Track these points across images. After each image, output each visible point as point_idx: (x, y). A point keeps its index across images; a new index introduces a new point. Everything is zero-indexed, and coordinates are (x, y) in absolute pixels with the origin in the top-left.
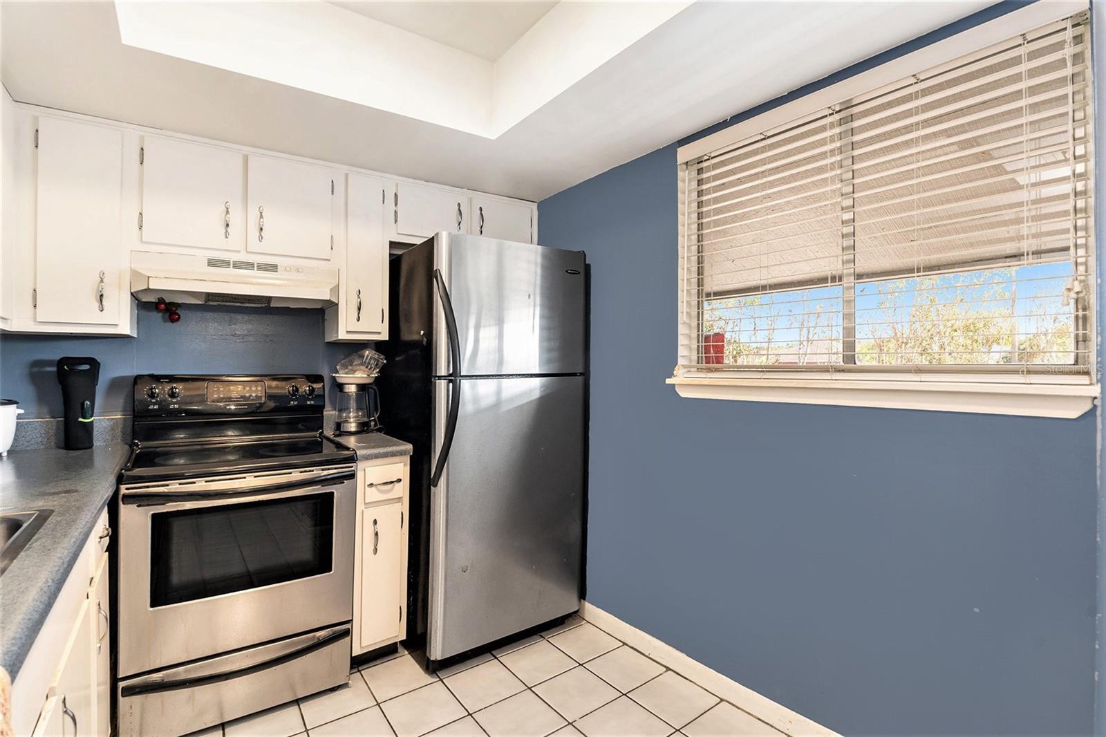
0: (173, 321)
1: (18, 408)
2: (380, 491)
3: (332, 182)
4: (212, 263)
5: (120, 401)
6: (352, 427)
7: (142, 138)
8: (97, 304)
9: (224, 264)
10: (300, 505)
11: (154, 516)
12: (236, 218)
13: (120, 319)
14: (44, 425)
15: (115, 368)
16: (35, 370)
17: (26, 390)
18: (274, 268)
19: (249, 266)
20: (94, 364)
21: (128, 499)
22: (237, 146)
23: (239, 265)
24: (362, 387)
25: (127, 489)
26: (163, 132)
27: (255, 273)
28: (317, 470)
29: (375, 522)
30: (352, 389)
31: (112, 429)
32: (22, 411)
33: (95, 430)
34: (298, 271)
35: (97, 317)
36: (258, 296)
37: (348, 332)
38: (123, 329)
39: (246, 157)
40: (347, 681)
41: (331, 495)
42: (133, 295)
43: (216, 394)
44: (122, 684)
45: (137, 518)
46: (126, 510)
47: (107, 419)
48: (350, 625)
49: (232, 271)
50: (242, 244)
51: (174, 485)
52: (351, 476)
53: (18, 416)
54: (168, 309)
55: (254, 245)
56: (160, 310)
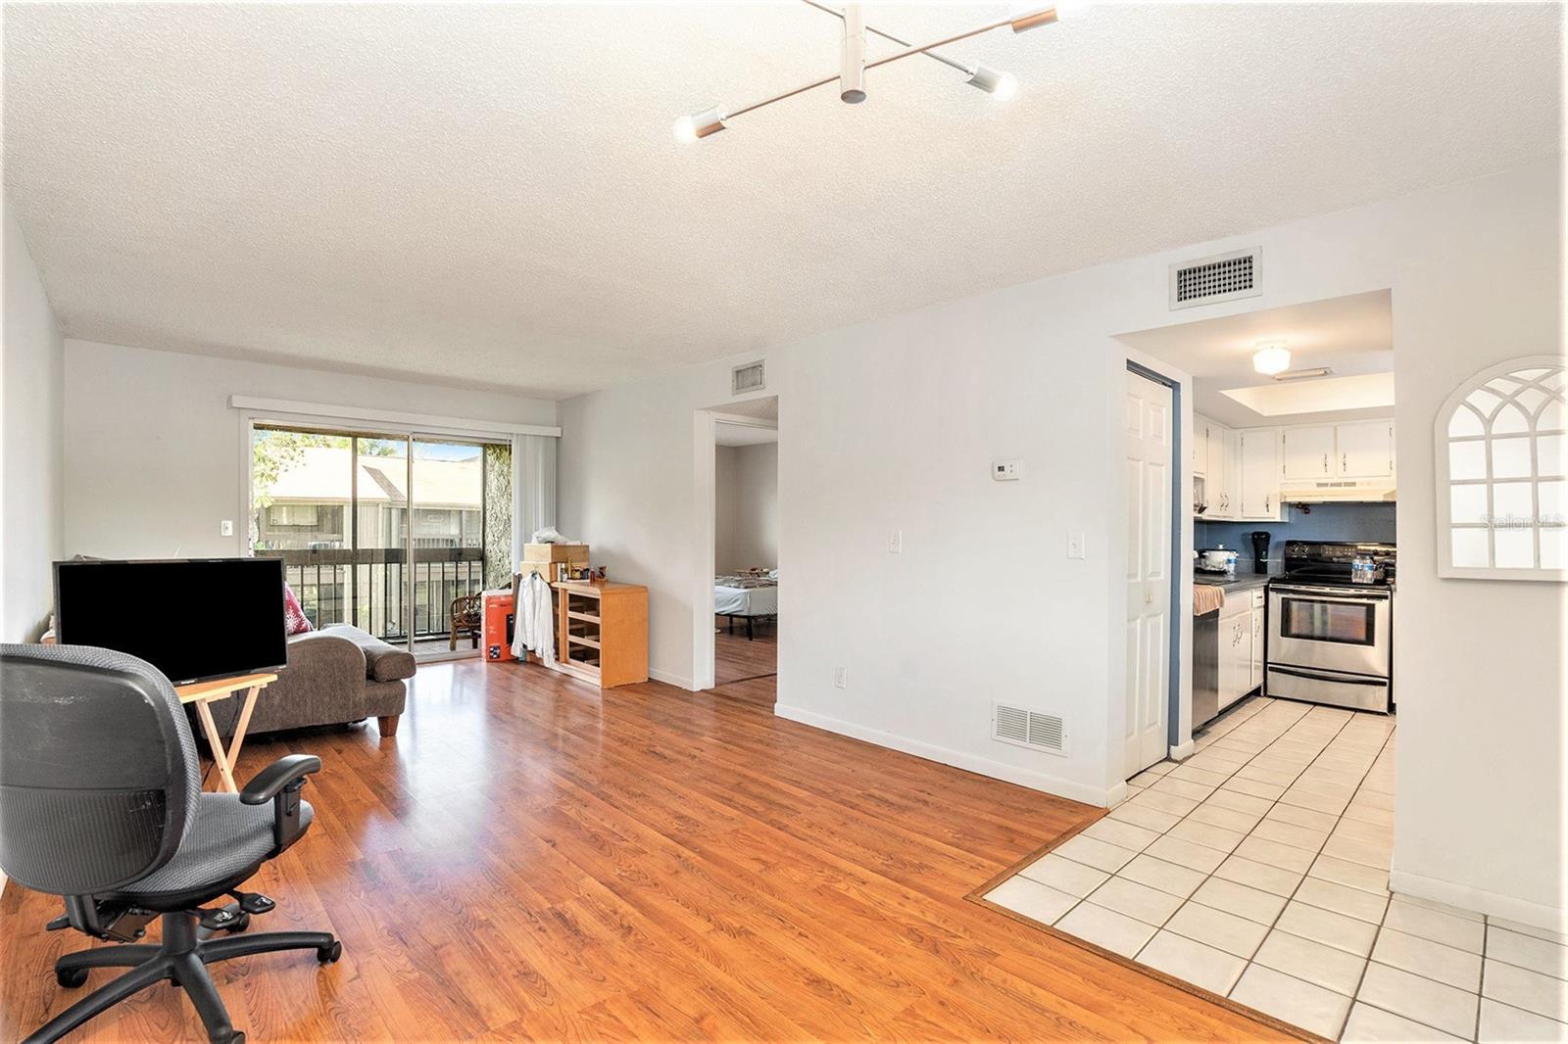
0: (1306, 513)
1: (1237, 553)
3: (1390, 429)
4: (1319, 485)
5: (1281, 553)
7: (1284, 430)
8: (1266, 508)
9: (1325, 485)
11: (1283, 599)
12: (1329, 461)
13: (1275, 514)
14: (1248, 562)
15: (1279, 537)
16: (1245, 538)
17: (1239, 545)
18: (1354, 484)
19: (1339, 485)
20: (1268, 535)
21: (1273, 589)
22: (1328, 424)
23: (1332, 485)
25: (1274, 586)
26: (1295, 426)
27: (1343, 488)
31: (1277, 566)
32: (1238, 555)
33: (1269, 566)
35: (1267, 515)
38: (1278, 519)
39: (1335, 428)
40: (1386, 711)
41: (1374, 605)
42: (1282, 503)
43: (1328, 551)
44: (1269, 665)
45: (1276, 599)
46: (1272, 594)
47: (1275, 562)
48: (1386, 680)
49: (1329, 488)
50: (1335, 474)
51: (1291, 587)
52: (1386, 597)
53: (1238, 557)
54: (1303, 508)
55: (1342, 473)
56: (1300, 508)
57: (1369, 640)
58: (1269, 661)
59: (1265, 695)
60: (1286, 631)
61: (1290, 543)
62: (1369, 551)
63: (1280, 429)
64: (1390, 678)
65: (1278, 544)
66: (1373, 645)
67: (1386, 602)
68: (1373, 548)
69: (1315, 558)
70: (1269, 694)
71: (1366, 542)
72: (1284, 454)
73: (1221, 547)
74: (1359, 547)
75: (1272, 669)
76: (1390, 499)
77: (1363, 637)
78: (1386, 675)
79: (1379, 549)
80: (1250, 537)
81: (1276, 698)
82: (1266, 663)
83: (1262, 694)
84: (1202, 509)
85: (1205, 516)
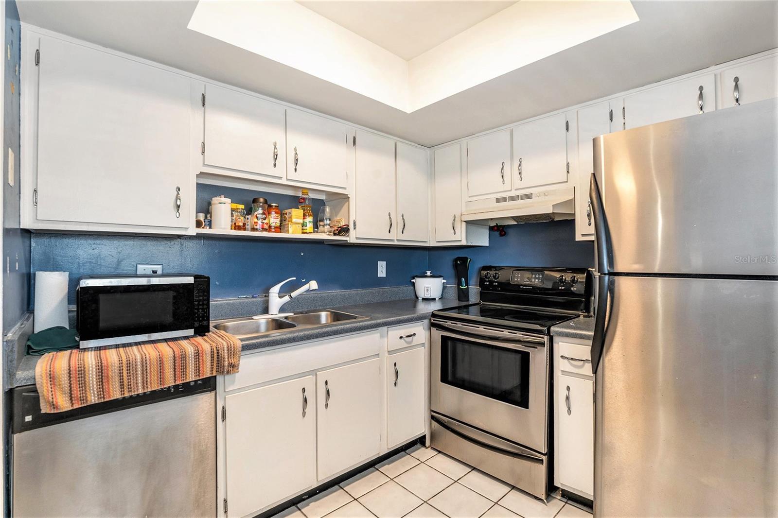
0: (501, 235)
1: (443, 279)
2: (571, 364)
3: (567, 122)
4: (499, 200)
7: (467, 143)
8: (453, 231)
9: (504, 200)
10: (512, 356)
11: (442, 336)
12: (507, 170)
13: (463, 237)
18: (530, 196)
19: (517, 198)
21: (434, 325)
22: (505, 127)
23: (511, 199)
25: (433, 320)
26: (476, 135)
27: (520, 201)
28: (520, 334)
29: (569, 388)
32: (445, 281)
34: (545, 195)
35: (454, 238)
36: (527, 216)
37: (583, 235)
39: (511, 132)
40: (543, 495)
41: (528, 354)
42: (467, 222)
43: (516, 279)
44: (432, 413)
45: (436, 336)
46: (433, 330)
48: (545, 458)
49: (507, 203)
50: (513, 185)
51: (449, 323)
52: (544, 345)
53: (444, 283)
54: (499, 230)
55: (518, 184)
56: (496, 230)
58: (431, 409)
59: (431, 446)
60: (444, 379)
61: (484, 268)
63: (464, 142)
65: (476, 269)
66: (527, 406)
67: (545, 351)
69: (506, 285)
72: (468, 170)
73: (429, 273)
75: (433, 419)
76: (566, 211)
80: (454, 263)
81: (439, 452)
83: (427, 445)
84: (344, 230)
85: (352, 238)
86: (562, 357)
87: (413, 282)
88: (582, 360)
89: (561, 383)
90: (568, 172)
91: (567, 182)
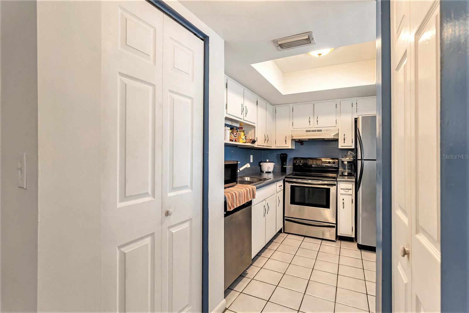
0: (302, 145)
2: (344, 191)
3: (336, 105)
4: (307, 131)
5: (292, 163)
6: (346, 174)
7: (293, 106)
8: (285, 142)
9: (309, 131)
11: (291, 186)
12: (311, 120)
13: (289, 145)
14: (279, 167)
15: (291, 156)
16: (277, 156)
17: (275, 160)
18: (321, 131)
19: (315, 131)
20: (286, 155)
21: (287, 181)
22: (312, 102)
23: (313, 131)
24: (348, 162)
25: (287, 179)
26: (297, 103)
29: (343, 199)
30: (346, 163)
31: (290, 169)
32: (274, 164)
33: (287, 169)
34: (326, 131)
35: (285, 145)
37: (341, 146)
38: (290, 148)
39: (314, 105)
40: (335, 240)
41: (329, 189)
42: (292, 140)
43: (310, 162)
44: (285, 218)
45: (288, 186)
46: (286, 184)
47: (289, 167)
48: (335, 225)
49: (311, 133)
50: (313, 126)
51: (295, 180)
52: (335, 185)
53: (274, 165)
54: (300, 142)
55: (316, 125)
56: (299, 143)
57: (327, 206)
58: (285, 216)
59: (284, 232)
60: (293, 202)
61: (295, 159)
62: (327, 161)
63: (291, 105)
64: (337, 224)
65: (291, 159)
66: (329, 208)
67: (335, 187)
68: (328, 160)
69: (305, 165)
70: (285, 232)
71: (326, 157)
72: (293, 117)
73: (268, 161)
74: (323, 160)
75: (287, 220)
76: (336, 137)
77: (325, 204)
78: (335, 223)
79: (331, 161)
80: (280, 156)
81: (288, 233)
82: (284, 217)
83: (282, 232)
84: (254, 142)
85: (255, 145)
86: (341, 189)
87: (261, 165)
88: (348, 189)
89: (340, 198)
90: (336, 123)
91: (336, 127)
